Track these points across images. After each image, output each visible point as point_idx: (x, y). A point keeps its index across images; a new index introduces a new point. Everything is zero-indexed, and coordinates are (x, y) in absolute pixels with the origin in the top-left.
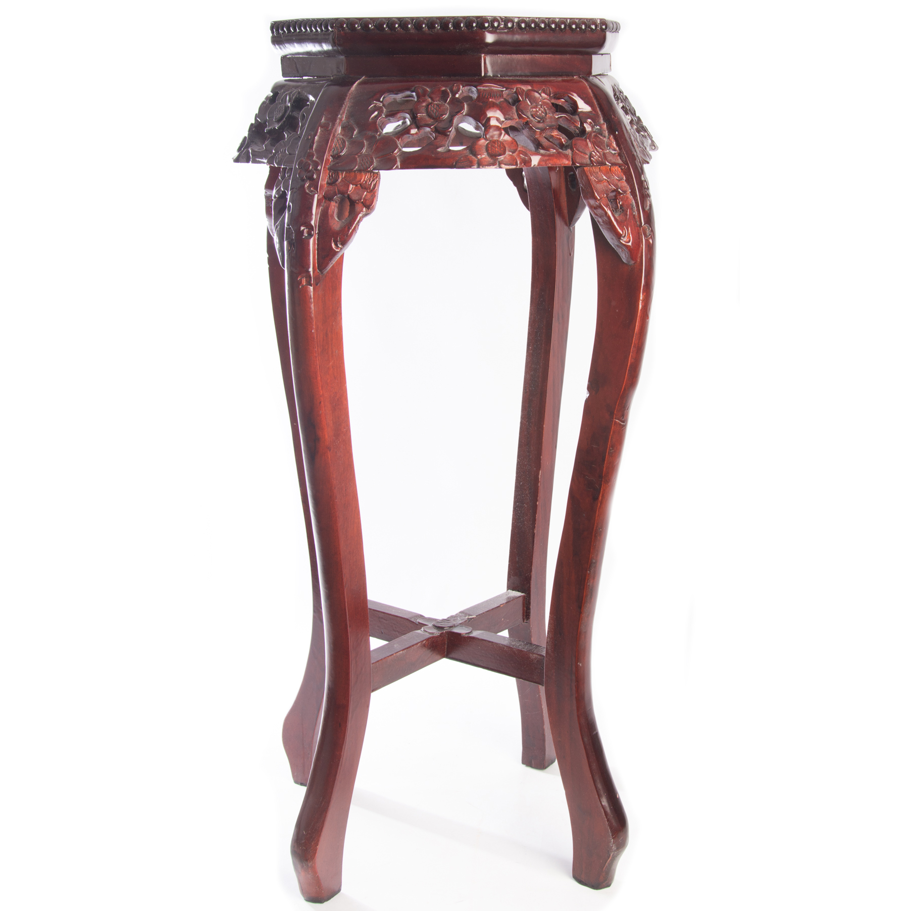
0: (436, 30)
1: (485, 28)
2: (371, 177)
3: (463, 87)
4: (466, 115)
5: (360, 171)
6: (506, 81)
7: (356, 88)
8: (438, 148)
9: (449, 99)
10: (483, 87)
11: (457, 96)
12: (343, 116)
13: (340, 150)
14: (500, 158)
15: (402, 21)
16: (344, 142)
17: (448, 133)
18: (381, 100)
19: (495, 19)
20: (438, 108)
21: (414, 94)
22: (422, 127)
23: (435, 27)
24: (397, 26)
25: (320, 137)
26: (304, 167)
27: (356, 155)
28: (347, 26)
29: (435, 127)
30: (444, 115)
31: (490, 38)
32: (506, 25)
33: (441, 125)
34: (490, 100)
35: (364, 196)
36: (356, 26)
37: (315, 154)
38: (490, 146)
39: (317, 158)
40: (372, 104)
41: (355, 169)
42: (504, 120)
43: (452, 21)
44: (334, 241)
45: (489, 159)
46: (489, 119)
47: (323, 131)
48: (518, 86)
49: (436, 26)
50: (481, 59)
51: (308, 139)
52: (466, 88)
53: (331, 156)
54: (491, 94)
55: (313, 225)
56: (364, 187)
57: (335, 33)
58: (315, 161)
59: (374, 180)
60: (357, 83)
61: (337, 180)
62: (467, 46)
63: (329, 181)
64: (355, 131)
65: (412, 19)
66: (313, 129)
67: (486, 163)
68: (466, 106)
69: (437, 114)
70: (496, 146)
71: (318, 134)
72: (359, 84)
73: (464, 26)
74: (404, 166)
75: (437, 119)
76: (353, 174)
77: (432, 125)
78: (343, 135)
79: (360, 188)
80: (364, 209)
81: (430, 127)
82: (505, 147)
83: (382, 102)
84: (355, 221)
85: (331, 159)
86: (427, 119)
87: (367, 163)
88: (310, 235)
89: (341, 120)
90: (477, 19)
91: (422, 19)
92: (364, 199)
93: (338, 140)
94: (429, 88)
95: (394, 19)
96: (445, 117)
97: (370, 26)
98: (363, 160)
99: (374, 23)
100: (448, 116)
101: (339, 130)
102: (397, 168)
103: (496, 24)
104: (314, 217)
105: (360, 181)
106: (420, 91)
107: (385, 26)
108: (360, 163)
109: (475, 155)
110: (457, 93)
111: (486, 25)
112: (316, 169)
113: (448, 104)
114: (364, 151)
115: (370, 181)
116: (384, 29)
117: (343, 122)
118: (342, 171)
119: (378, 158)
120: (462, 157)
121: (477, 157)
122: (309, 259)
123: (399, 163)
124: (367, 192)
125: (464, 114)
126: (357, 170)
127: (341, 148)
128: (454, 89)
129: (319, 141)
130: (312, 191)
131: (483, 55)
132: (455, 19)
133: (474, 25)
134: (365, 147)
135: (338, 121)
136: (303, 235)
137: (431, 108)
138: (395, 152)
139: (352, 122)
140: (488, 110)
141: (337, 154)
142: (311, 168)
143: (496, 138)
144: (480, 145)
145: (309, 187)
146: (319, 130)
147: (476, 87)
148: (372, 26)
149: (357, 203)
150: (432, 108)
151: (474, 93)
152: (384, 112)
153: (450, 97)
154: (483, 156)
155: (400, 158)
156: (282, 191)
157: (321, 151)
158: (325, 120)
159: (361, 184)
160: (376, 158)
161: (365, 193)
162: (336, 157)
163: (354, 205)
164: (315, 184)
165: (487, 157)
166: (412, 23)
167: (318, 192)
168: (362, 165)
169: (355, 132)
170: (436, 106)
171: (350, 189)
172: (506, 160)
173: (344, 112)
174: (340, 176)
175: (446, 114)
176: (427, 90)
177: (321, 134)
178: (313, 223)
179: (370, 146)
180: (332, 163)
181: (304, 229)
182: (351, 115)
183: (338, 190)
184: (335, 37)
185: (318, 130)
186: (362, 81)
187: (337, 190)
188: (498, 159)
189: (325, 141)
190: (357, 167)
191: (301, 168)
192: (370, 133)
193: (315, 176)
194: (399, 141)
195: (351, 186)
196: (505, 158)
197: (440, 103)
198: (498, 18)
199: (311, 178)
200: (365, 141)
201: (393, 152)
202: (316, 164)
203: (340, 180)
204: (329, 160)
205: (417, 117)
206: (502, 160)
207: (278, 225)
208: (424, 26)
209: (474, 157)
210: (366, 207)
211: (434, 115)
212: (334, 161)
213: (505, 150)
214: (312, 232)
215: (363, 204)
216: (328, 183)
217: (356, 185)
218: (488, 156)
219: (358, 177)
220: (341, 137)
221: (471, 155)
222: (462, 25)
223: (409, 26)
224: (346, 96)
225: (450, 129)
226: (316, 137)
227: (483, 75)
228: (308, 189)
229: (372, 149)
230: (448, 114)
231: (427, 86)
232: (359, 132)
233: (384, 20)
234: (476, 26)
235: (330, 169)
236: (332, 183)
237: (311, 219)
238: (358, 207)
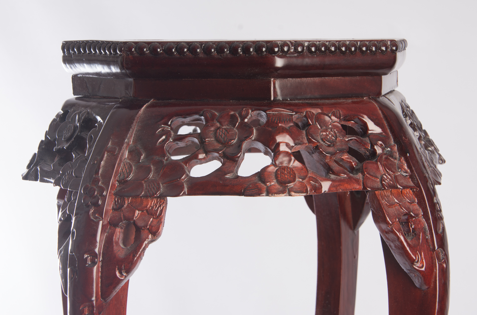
0: (225, 54)
1: (275, 53)
2: (157, 203)
3: (252, 111)
4: (255, 140)
5: (146, 196)
6: (296, 105)
7: (144, 111)
8: (226, 174)
9: (238, 124)
10: (273, 111)
11: (246, 120)
12: (130, 139)
13: (126, 176)
14: (290, 185)
15: (191, 45)
16: (131, 167)
17: (237, 159)
18: (169, 123)
19: (285, 43)
20: (226, 133)
21: (203, 117)
22: (210, 152)
23: (224, 52)
24: (186, 50)
25: (106, 162)
26: (89, 192)
27: (143, 180)
28: (135, 50)
29: (223, 152)
30: (233, 140)
31: (279, 62)
32: (296, 49)
33: (229, 151)
34: (280, 125)
35: (150, 223)
36: (145, 50)
37: (101, 180)
38: (279, 173)
39: (103, 183)
40: (160, 128)
41: (141, 195)
42: (294, 145)
43: (241, 45)
44: (118, 269)
45: (278, 186)
46: (278, 145)
47: (109, 156)
48: (307, 110)
49: (226, 50)
50: (271, 83)
51: (94, 163)
52: (256, 112)
53: (117, 181)
54: (281, 118)
55: (97, 252)
56: (151, 213)
57: (124, 57)
58: (101, 187)
59: (160, 206)
60: (145, 106)
61: (123, 206)
62: (257, 70)
63: (115, 207)
64: (142, 155)
65: (201, 43)
66: (99, 154)
67: (275, 191)
68: (254, 131)
69: (226, 138)
70: (286, 172)
71: (105, 159)
72: (147, 107)
73: (253, 51)
74: (192, 192)
75: (225, 144)
76: (139, 199)
77: (221, 150)
78: (130, 160)
79: (146, 214)
80: (150, 236)
81: (218, 153)
82: (295, 174)
83: (170, 126)
84: (141, 248)
85: (117, 184)
86: (216, 143)
87: (154, 189)
88: (94, 263)
89: (128, 144)
90: (266, 44)
91: (211, 44)
92: (150, 225)
93: (125, 165)
94: (217, 112)
95: (183, 43)
96: (234, 142)
97: (159, 50)
98: (149, 186)
99: (162, 47)
100: (237, 141)
101: (127, 153)
102: (184, 194)
103: (286, 49)
104: (98, 244)
105: (146, 207)
106: (208, 115)
107: (173, 50)
108: (146, 189)
109: (264, 182)
110: (246, 118)
111: (276, 50)
112: (101, 195)
113: (237, 128)
114: (151, 176)
115: (156, 206)
116: (173, 53)
117: (131, 146)
118: (128, 197)
119: (165, 183)
120: (250, 184)
121: (266, 185)
122: (93, 288)
123: (186, 190)
124: (153, 218)
125: (253, 139)
126: (143, 196)
127: (127, 173)
128: (243, 113)
129: (105, 166)
130: (97, 218)
131: (272, 79)
132: (245, 44)
133: (264, 49)
134: (152, 173)
135: (125, 145)
136: (86, 264)
137: (219, 133)
138: (183, 178)
139: (139, 146)
140: (277, 135)
141: (124, 179)
142: (96, 193)
143: (285, 164)
144: (270, 172)
145: (94, 213)
146: (106, 155)
147: (265, 111)
148: (160, 50)
149: (143, 230)
150: (221, 133)
151: (263, 117)
152: (172, 135)
153: (239, 121)
154: (272, 183)
155: (187, 184)
156: (68, 215)
157: (107, 177)
158: (111, 144)
159: (147, 210)
160: (162, 184)
161: (152, 219)
162: (123, 182)
163: (140, 232)
164: (99, 210)
165: (276, 183)
166: (201, 46)
167: (102, 218)
168: (149, 191)
169: (142, 157)
170: (224, 130)
171: (136, 215)
172: (296, 187)
173: (131, 136)
174: (126, 202)
175: (234, 139)
176: (216, 115)
177: (107, 159)
178: (97, 250)
179: (157, 171)
180: (118, 189)
181: (88, 257)
182: (138, 139)
183: (124, 215)
184: (123, 61)
185: (104, 155)
186: (150, 104)
187: (122, 216)
188: (288, 186)
189: (111, 165)
190: (143, 193)
191: (86, 193)
192: (157, 158)
193: (100, 202)
194: (186, 166)
195: (137, 212)
196: (295, 185)
197: (229, 127)
198: (288, 42)
199: (96, 204)
200: (152, 166)
201: (180, 178)
202: (101, 190)
203: (125, 206)
204: (115, 185)
205: (205, 142)
206: (292, 188)
207: (62, 249)
208: (213, 50)
209: (263, 185)
210: (152, 234)
211: (222, 140)
212: (120, 186)
213: (295, 177)
214: (96, 260)
215: (149, 231)
216: (113, 209)
217: (143, 211)
218: (278, 183)
219: (145, 203)
220: (129, 161)
221: (260, 182)
222: (251, 50)
223: (198, 50)
224: (134, 120)
225: (239, 155)
226: (102, 162)
227: (272, 99)
228: (92, 215)
229: (159, 175)
230: (236, 139)
231: (216, 110)
232: (146, 157)
233: (173, 44)
234: (266, 51)
235: (116, 194)
236: (118, 208)
237: (95, 247)
238: (144, 233)
